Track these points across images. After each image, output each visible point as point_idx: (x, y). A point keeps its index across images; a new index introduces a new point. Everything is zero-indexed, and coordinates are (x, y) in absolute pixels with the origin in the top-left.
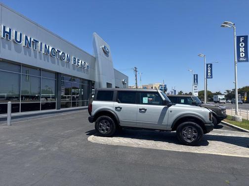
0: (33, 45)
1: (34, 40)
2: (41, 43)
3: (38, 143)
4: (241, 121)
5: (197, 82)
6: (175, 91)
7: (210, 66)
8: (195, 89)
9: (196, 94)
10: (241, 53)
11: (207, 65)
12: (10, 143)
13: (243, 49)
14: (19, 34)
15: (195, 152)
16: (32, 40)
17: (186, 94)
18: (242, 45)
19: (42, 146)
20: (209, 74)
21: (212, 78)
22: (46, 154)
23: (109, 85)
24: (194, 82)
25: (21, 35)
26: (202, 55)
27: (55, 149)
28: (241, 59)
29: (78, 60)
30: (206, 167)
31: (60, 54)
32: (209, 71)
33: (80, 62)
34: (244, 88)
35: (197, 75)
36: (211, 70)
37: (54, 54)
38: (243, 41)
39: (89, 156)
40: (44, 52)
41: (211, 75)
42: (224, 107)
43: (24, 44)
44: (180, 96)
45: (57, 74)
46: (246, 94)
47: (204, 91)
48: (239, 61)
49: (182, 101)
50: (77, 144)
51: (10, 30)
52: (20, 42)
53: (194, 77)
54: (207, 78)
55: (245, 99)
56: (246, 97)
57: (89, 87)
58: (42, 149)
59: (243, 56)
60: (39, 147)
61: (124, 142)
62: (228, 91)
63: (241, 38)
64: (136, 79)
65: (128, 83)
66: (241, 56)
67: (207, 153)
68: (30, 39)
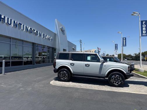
0: (19, 26)
1: (19, 23)
2: (23, 25)
3: (20, 85)
4: (144, 71)
5: (117, 48)
6: (104, 54)
7: (125, 39)
8: (116, 53)
9: (116, 56)
10: (144, 31)
11: (123, 38)
12: (3, 85)
13: (145, 28)
14: (10, 19)
15: (116, 91)
16: (18, 23)
17: (111, 56)
18: (144, 26)
19: (22, 87)
20: (124, 44)
21: (126, 46)
22: (24, 92)
23: (64, 50)
24: (115, 48)
25: (11, 20)
26: (120, 33)
27: (29, 89)
28: (144, 35)
29: (46, 35)
30: (122, 101)
31: (35, 31)
32: (124, 42)
33: (47, 36)
34: (145, 52)
35: (117, 44)
36: (126, 41)
37: (31, 31)
38: (145, 24)
39: (50, 93)
40: (25, 31)
41: (126, 44)
42: (133, 64)
43: (13, 26)
44: (107, 56)
45: (33, 44)
46: (146, 56)
47: (121, 54)
48: (142, 36)
49: (108, 60)
50: (43, 86)
51: (4, 17)
52: (11, 24)
53: (115, 45)
54: (123, 46)
55: (146, 59)
56: (146, 57)
57: (52, 51)
58: (22, 89)
59: (145, 33)
60: (20, 87)
61: (72, 85)
62: (135, 54)
63: (144, 22)
64: (81, 47)
65: (76, 49)
66: (144, 33)
67: (122, 92)
68: (17, 22)
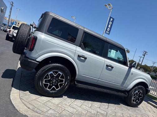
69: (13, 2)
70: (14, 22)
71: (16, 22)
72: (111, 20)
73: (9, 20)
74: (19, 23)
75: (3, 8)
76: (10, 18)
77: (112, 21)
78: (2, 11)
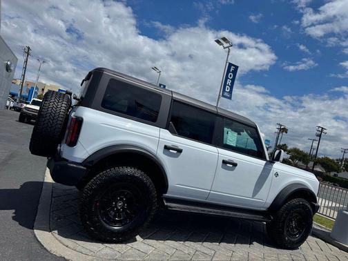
18: (231, 76)
26: (158, 70)
48: (223, 95)
69: (29, 48)
70: (33, 88)
71: (37, 88)
72: (232, 69)
73: (22, 85)
74: (43, 90)
75: (9, 63)
76: (23, 80)
77: (233, 72)
78: (8, 68)
